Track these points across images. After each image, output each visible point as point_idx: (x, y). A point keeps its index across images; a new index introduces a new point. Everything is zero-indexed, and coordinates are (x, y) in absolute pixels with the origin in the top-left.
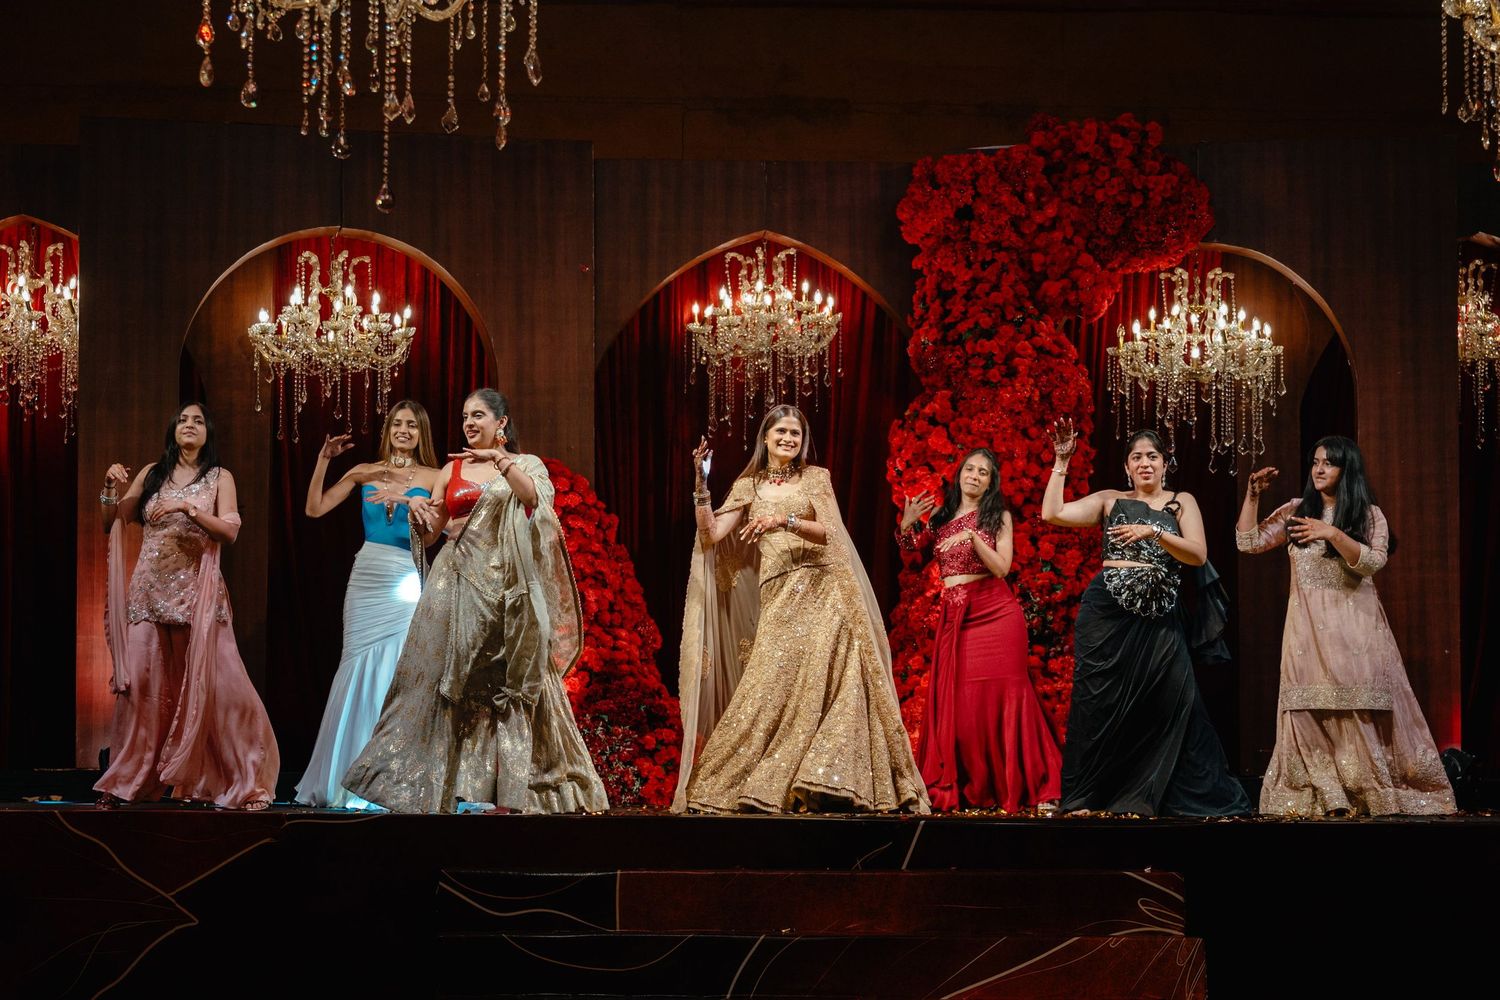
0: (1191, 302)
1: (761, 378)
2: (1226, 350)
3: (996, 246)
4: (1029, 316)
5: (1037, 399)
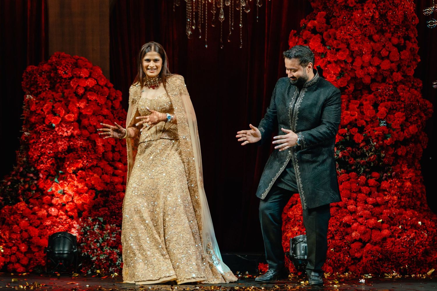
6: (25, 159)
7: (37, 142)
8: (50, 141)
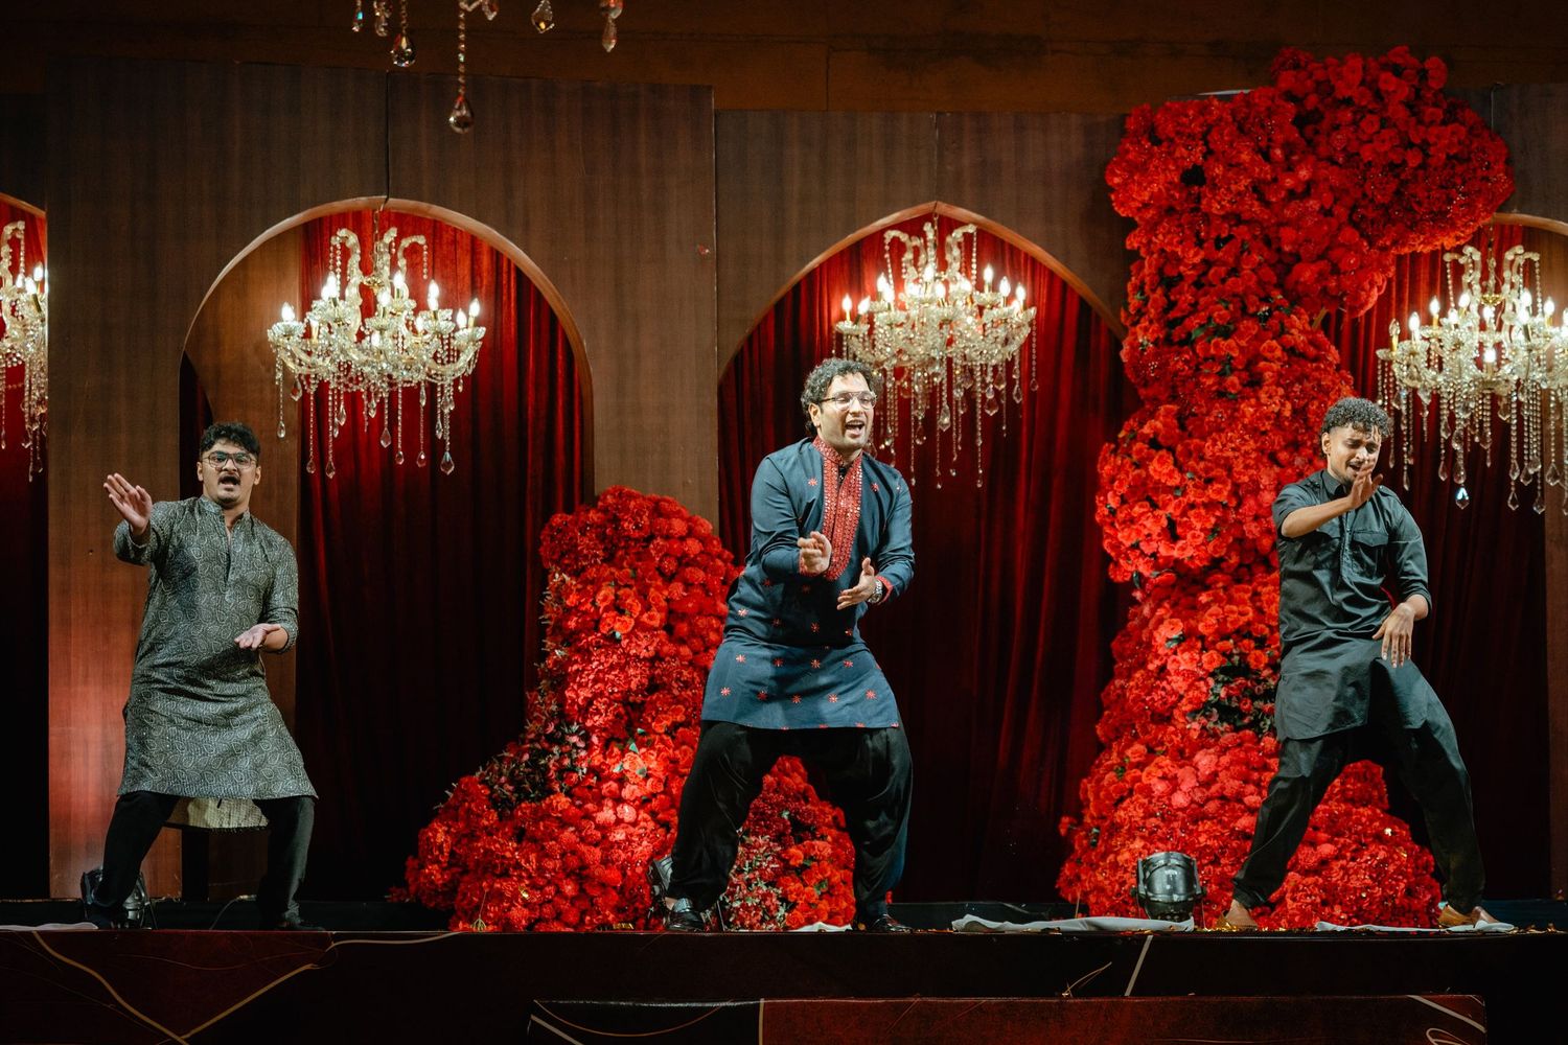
0: (1484, 290)
1: (932, 394)
2: (1530, 351)
3: (1236, 218)
4: (1277, 308)
5: (1287, 413)
6: (554, 708)
7: (584, 670)
8: (612, 667)
